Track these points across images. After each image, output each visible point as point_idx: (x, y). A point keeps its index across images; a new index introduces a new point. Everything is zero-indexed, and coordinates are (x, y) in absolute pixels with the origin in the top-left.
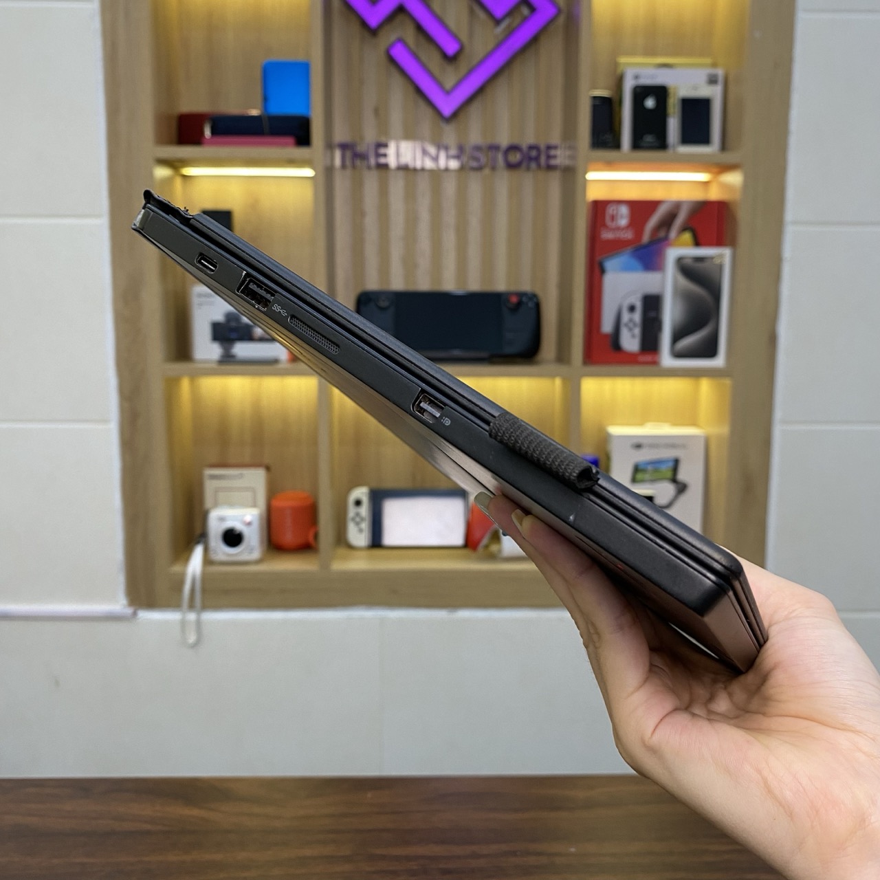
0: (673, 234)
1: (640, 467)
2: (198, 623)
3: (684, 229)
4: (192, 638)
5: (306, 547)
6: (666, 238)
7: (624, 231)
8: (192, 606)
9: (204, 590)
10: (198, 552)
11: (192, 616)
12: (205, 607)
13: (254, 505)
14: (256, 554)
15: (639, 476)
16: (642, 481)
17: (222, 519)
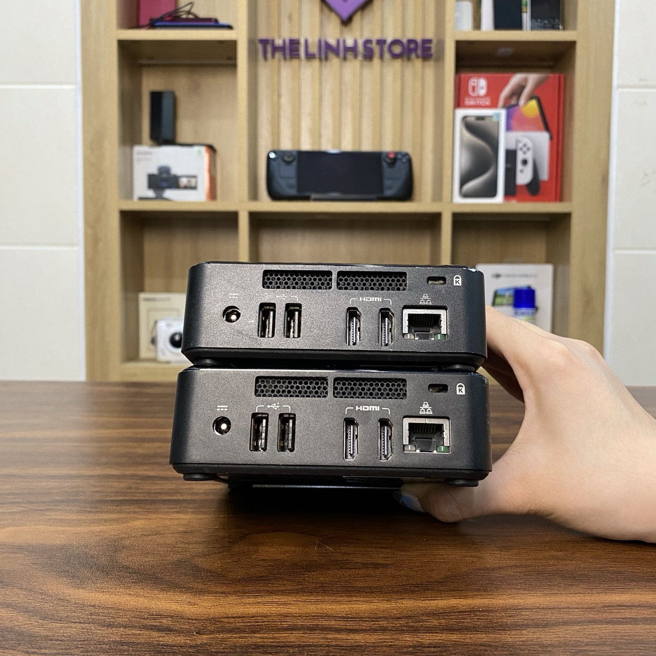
0: (522, 101)
1: (499, 293)
3: (531, 98)
6: (517, 105)
7: (484, 99)
15: (498, 300)
16: (501, 305)
17: (169, 326)
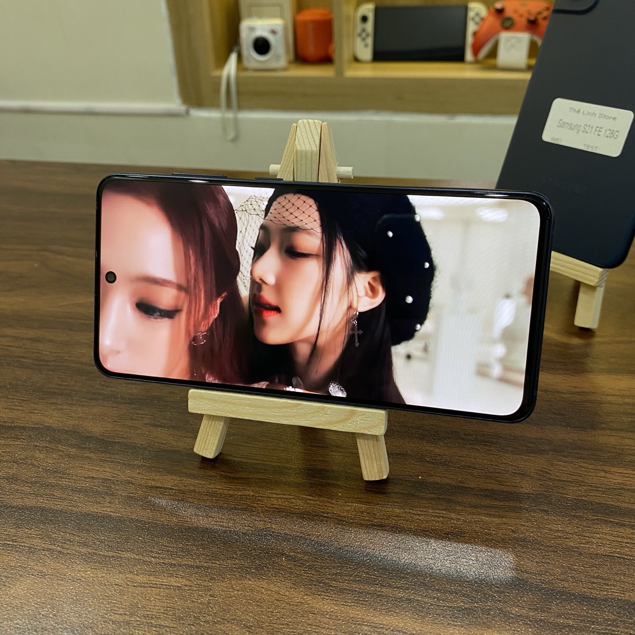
2: (236, 121)
4: (231, 135)
5: (326, 60)
8: (229, 106)
9: (238, 93)
10: (233, 57)
11: (230, 115)
12: (240, 108)
13: (282, 17)
14: (283, 62)
17: (252, 29)
